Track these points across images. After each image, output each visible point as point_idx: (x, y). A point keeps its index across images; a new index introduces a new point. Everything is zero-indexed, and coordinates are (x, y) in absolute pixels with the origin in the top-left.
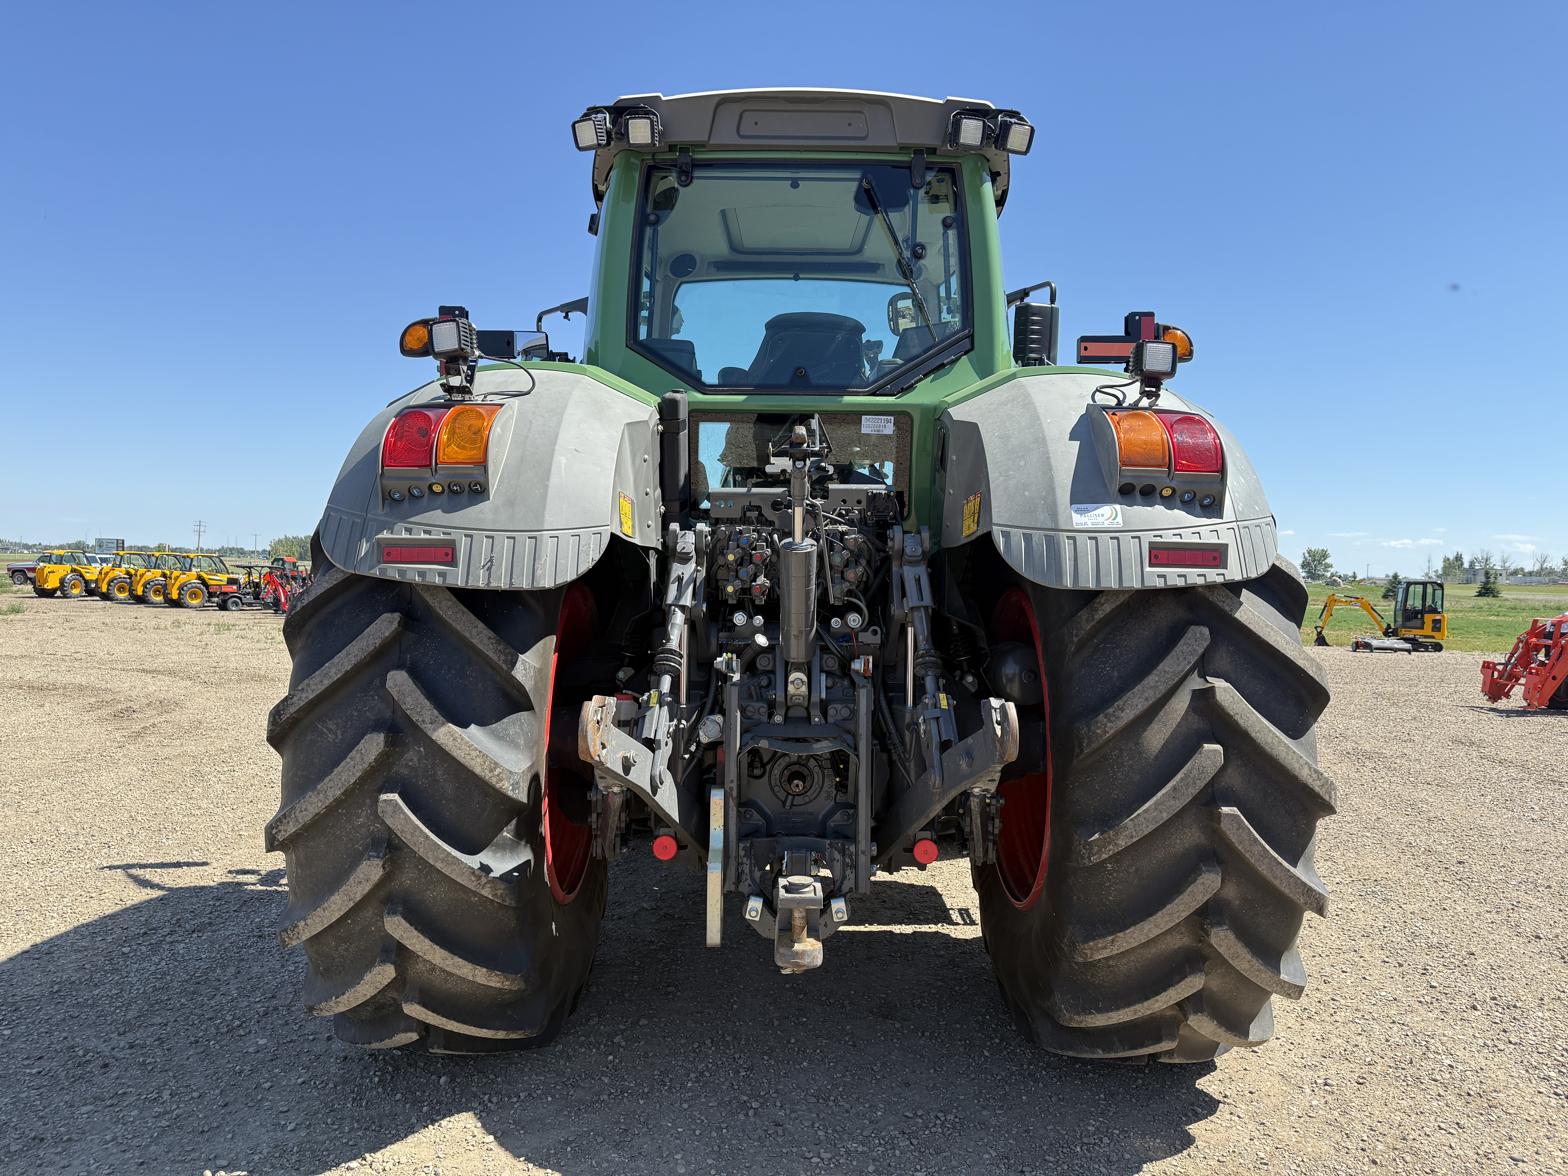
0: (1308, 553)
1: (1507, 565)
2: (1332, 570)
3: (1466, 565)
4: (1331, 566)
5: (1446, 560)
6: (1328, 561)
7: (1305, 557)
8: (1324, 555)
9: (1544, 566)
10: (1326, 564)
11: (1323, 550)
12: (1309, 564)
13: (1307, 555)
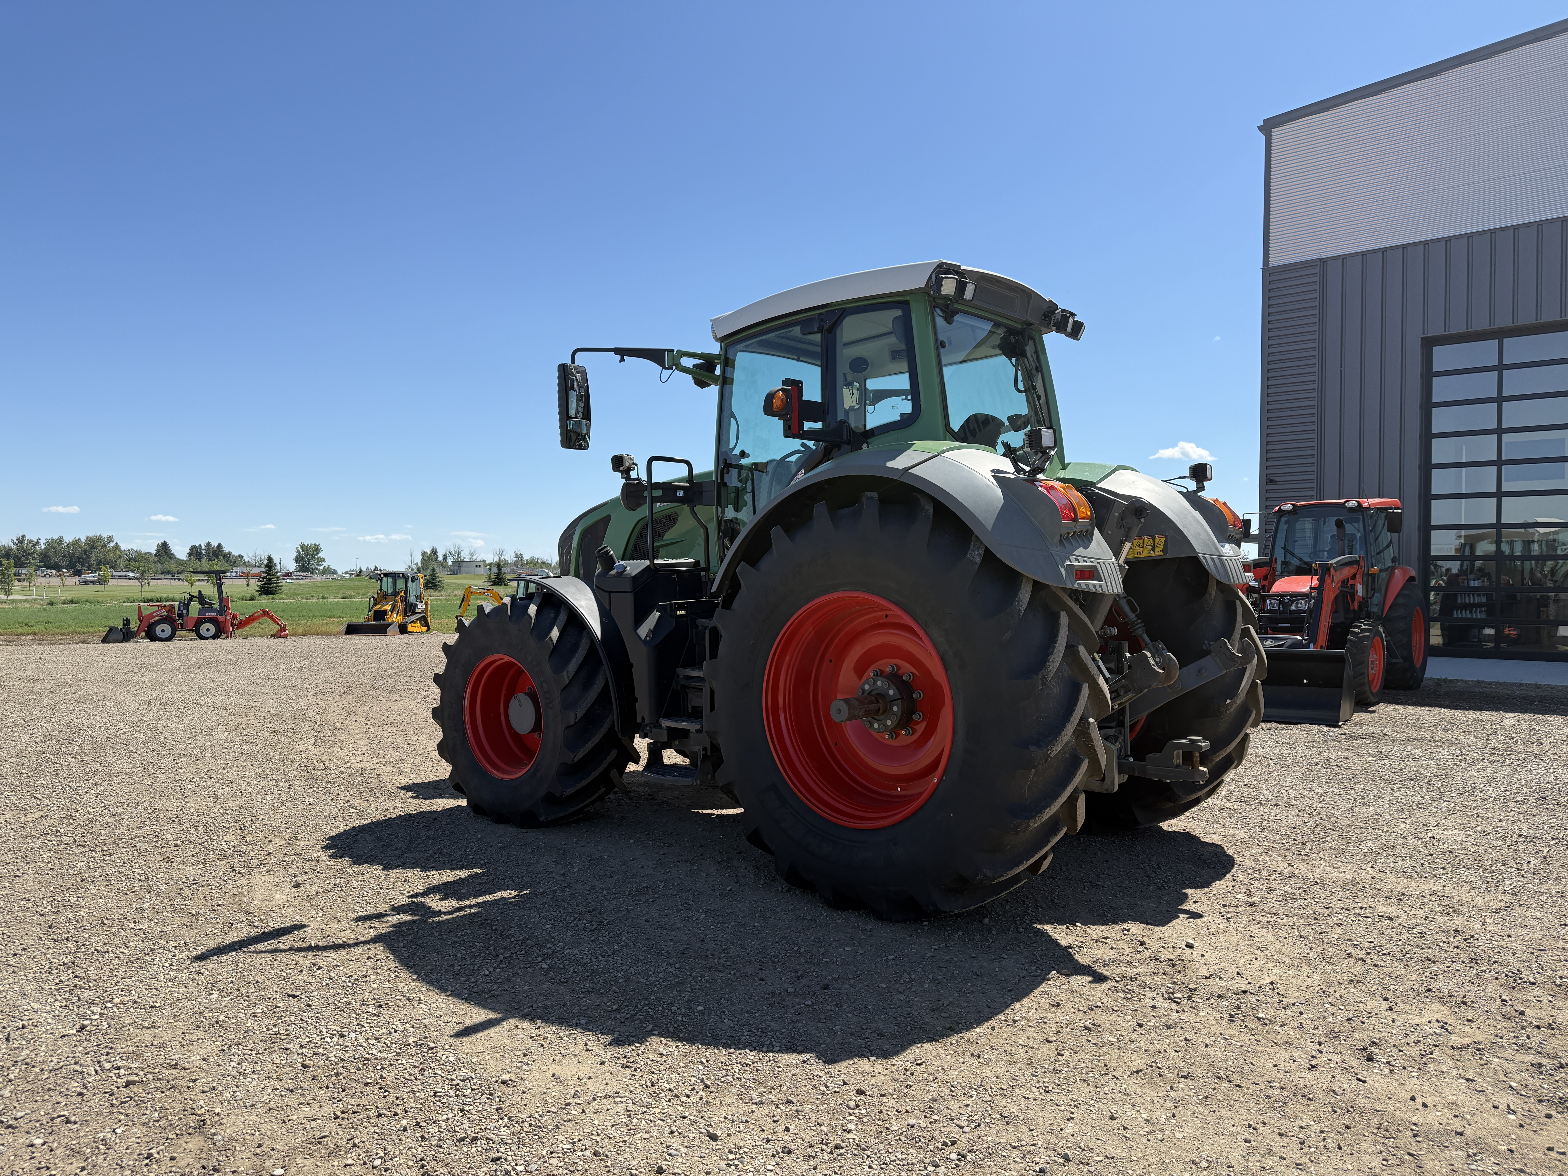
0: (301, 547)
1: (474, 558)
2: (325, 564)
3: (440, 558)
4: (324, 560)
5: (424, 554)
6: (321, 555)
7: (298, 552)
8: (317, 549)
9: (502, 558)
10: (319, 558)
11: (315, 545)
12: (303, 558)
13: (300, 550)
